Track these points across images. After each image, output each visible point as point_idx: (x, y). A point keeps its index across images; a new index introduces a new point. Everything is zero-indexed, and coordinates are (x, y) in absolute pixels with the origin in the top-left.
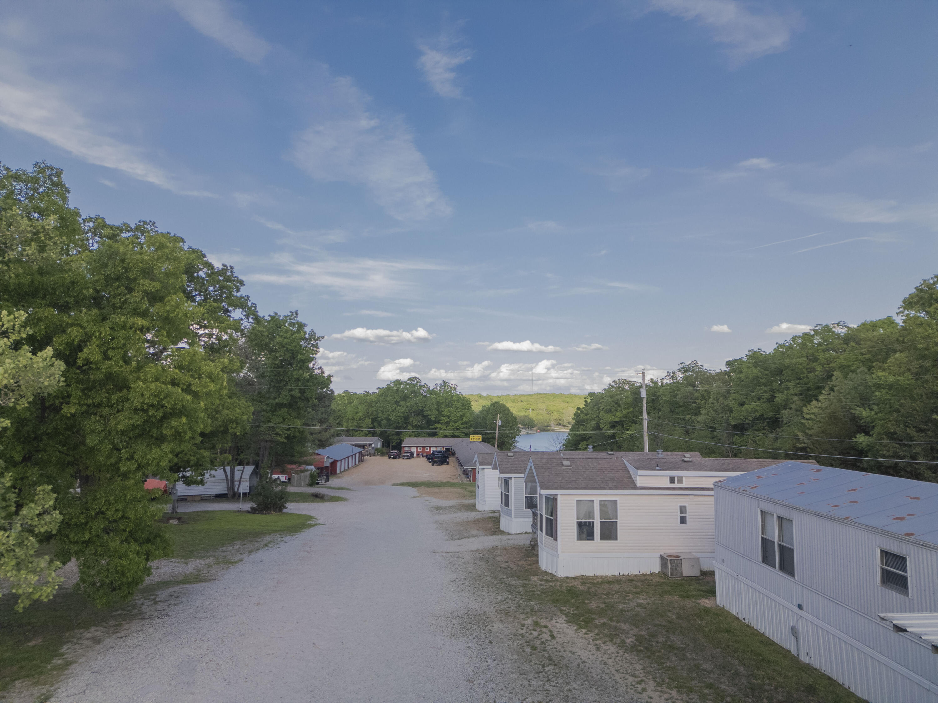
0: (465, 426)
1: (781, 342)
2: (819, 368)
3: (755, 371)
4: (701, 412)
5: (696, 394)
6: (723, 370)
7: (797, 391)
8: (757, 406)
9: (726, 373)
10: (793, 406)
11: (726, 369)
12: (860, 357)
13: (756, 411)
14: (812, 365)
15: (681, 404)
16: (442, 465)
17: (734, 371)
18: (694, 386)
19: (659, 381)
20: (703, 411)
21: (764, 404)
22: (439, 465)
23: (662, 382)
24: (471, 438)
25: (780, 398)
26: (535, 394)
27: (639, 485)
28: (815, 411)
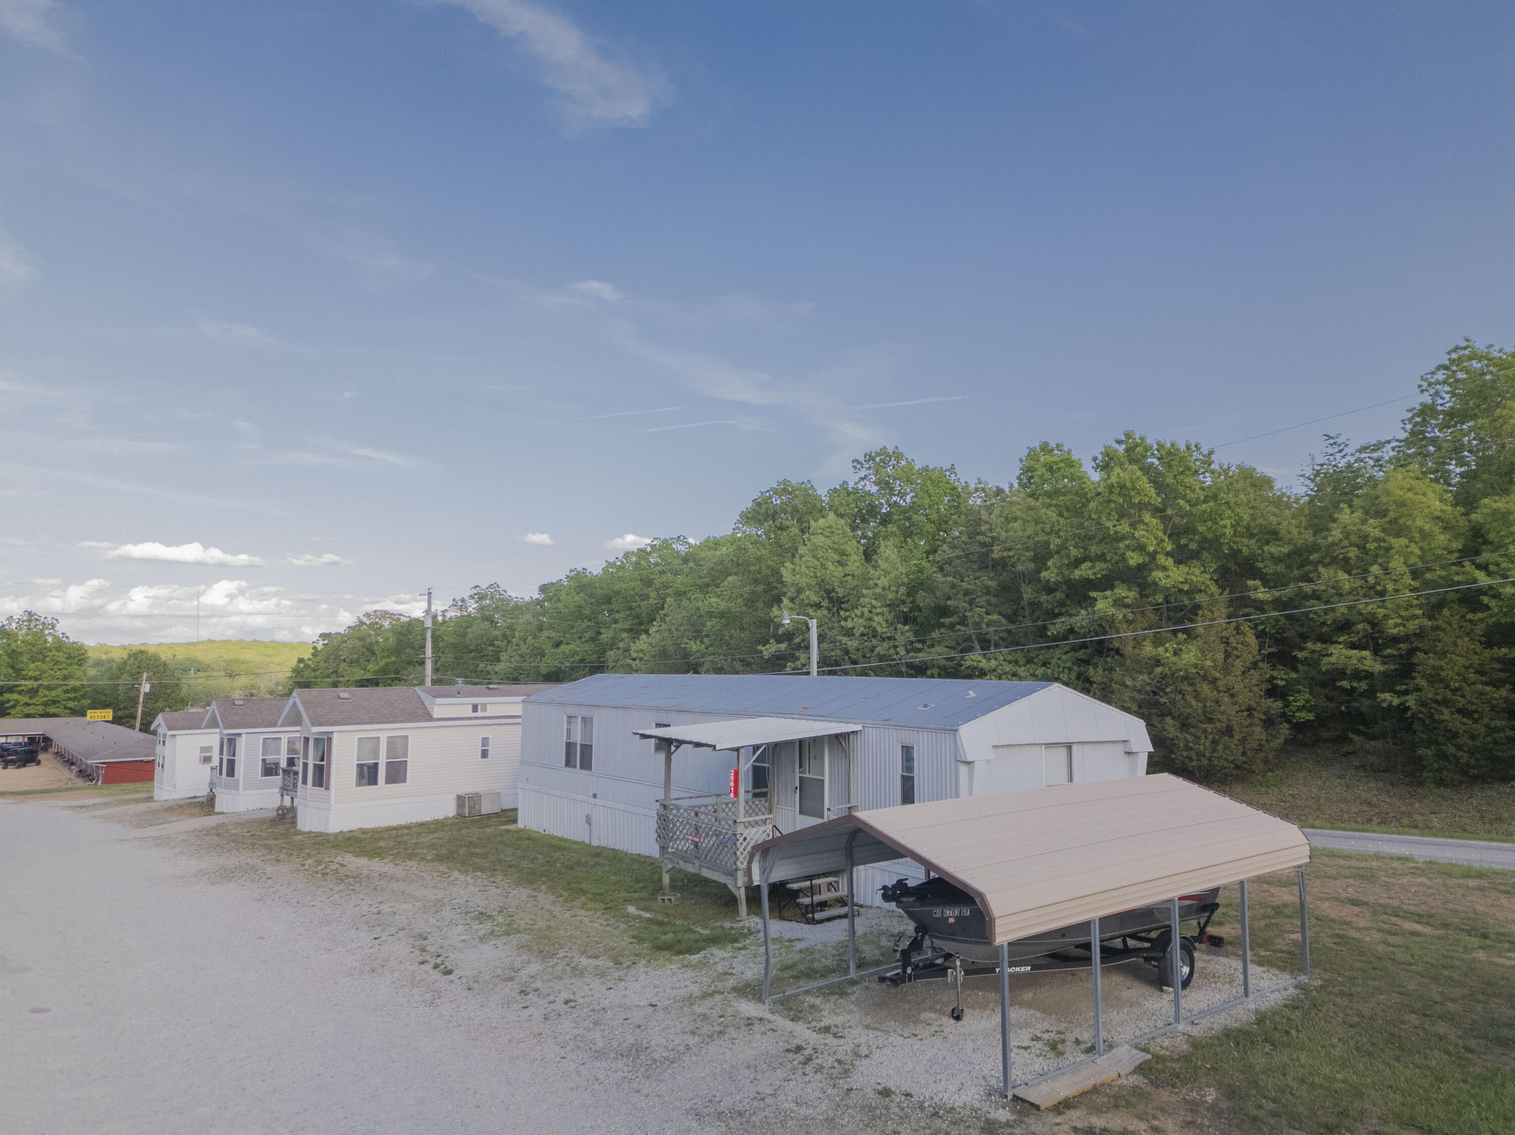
0: (72, 695)
1: (612, 560)
2: (653, 595)
3: (577, 598)
4: (501, 658)
5: (496, 633)
6: (534, 598)
7: (626, 626)
8: (578, 646)
9: (539, 602)
10: (621, 645)
11: (538, 596)
12: (699, 582)
13: (575, 653)
14: (646, 591)
15: (472, 648)
16: (24, 766)
17: (549, 599)
18: (493, 622)
19: (440, 614)
20: (503, 656)
21: (587, 645)
22: (19, 767)
23: (444, 616)
24: (89, 715)
25: (606, 636)
26: (203, 642)
27: (435, 716)
28: (644, 647)
